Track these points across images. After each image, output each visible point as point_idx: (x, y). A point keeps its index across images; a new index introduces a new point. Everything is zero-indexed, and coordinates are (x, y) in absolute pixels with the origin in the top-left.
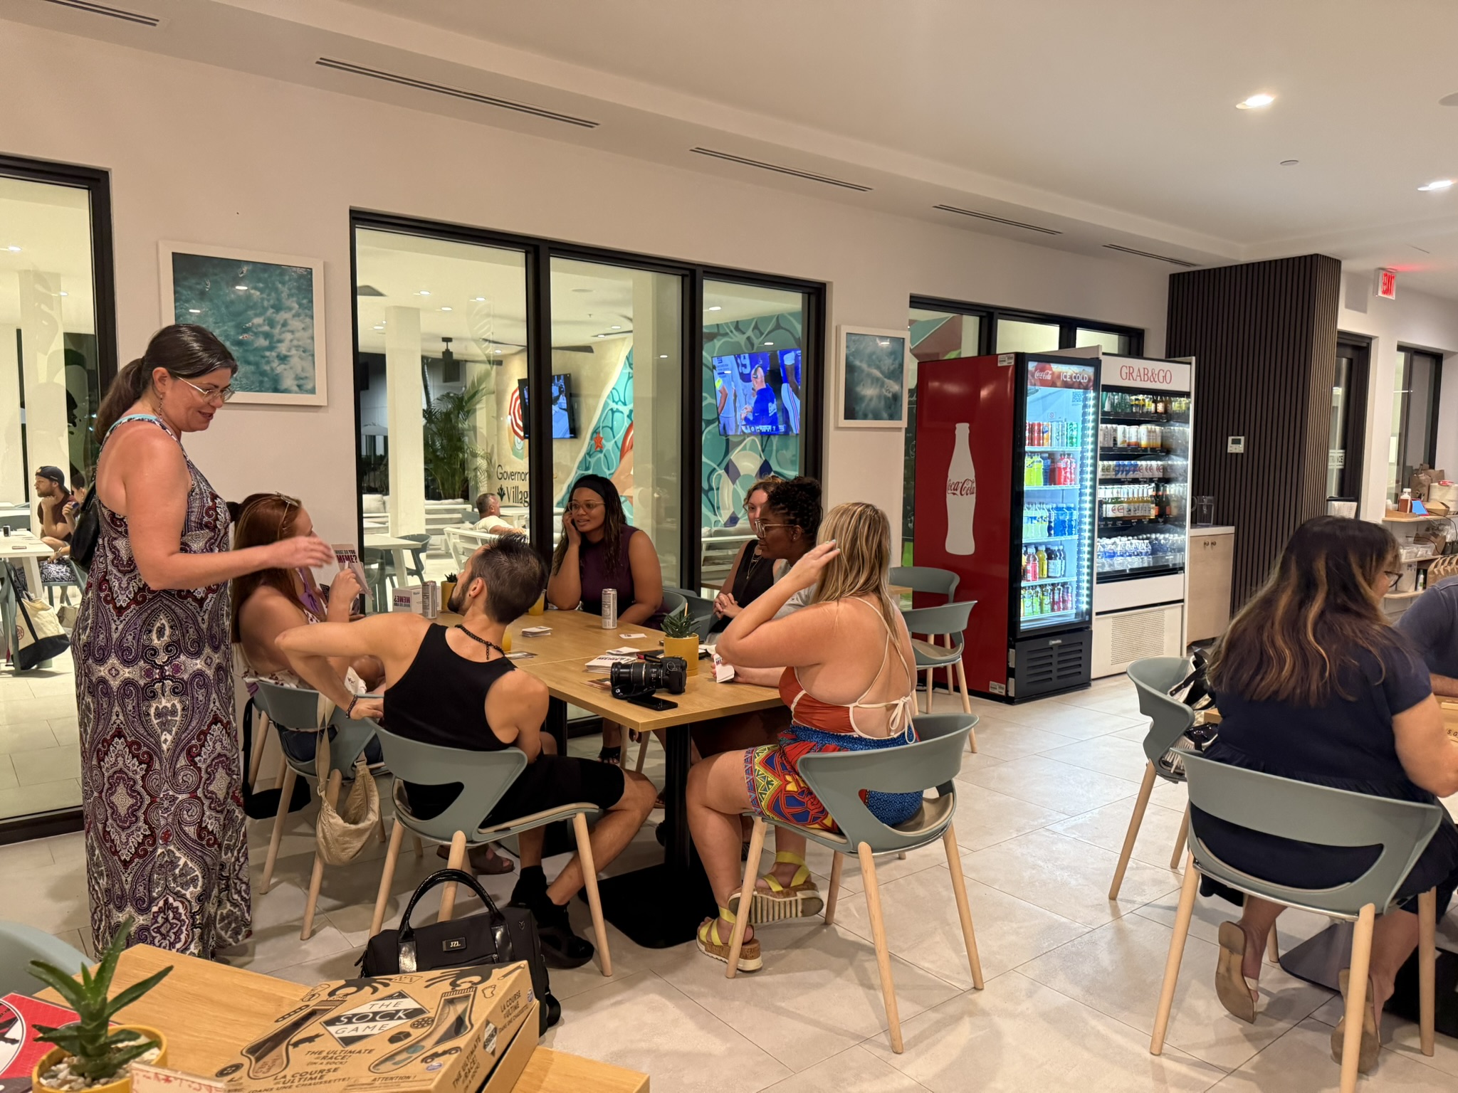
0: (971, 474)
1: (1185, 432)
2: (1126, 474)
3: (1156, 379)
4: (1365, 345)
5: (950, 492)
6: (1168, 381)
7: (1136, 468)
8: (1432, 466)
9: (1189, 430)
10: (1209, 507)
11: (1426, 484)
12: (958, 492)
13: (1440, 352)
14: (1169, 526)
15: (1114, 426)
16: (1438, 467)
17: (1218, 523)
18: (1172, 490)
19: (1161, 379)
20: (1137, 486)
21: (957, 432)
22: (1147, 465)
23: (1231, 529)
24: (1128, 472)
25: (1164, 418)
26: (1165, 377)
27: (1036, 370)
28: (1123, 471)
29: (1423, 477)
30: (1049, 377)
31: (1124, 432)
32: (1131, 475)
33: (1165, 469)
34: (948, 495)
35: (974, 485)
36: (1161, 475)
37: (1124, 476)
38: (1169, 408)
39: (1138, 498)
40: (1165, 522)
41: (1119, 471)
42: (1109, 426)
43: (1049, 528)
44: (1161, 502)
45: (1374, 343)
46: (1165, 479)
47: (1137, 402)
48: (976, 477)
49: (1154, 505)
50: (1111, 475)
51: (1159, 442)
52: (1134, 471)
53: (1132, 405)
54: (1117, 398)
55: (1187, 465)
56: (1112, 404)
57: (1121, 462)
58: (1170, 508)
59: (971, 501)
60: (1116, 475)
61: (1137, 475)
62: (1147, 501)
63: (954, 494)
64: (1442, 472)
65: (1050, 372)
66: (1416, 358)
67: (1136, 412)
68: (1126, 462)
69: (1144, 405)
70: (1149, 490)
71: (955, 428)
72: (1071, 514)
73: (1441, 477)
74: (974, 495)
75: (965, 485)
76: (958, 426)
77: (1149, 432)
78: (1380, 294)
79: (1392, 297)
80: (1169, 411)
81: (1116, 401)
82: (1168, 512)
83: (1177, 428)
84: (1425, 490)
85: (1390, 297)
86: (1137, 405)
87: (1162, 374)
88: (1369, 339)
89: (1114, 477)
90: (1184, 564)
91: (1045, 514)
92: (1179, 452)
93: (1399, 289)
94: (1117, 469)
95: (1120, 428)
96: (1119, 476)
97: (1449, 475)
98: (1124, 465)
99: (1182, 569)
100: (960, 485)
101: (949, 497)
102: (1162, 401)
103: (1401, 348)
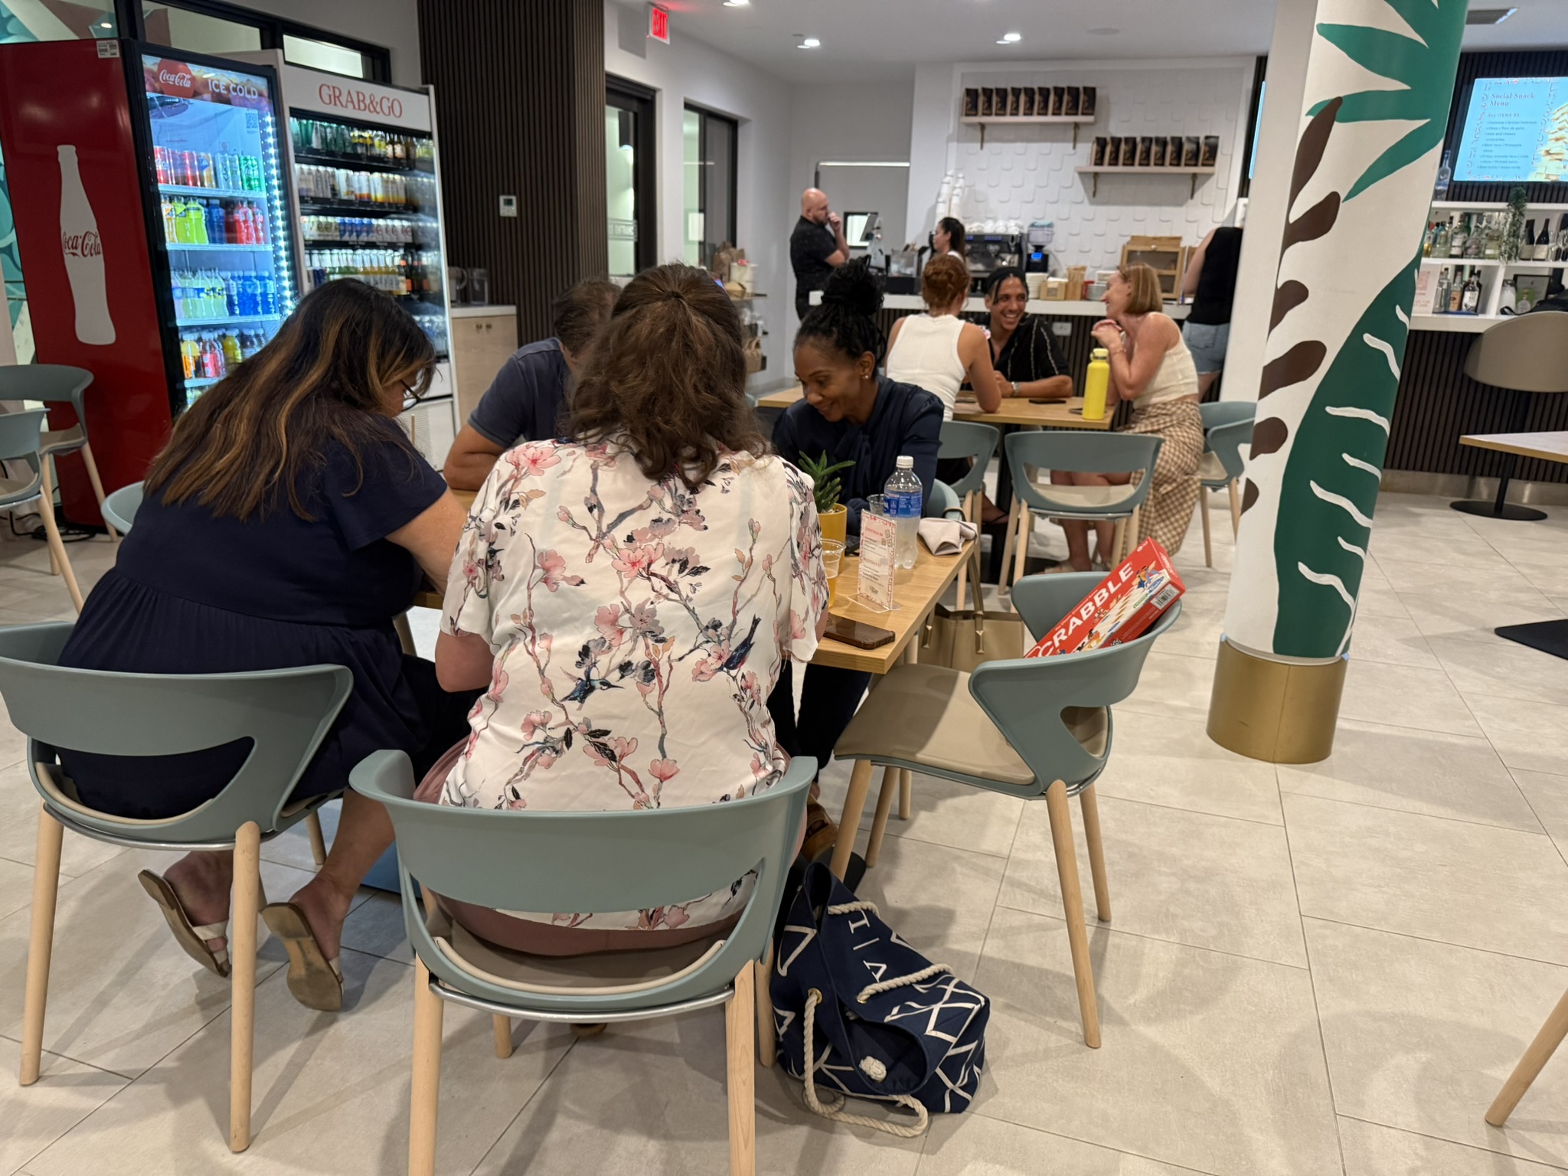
0: (92, 225)
1: (432, 183)
2: (358, 236)
3: (378, 109)
4: (649, 98)
5: (67, 251)
6: (398, 114)
7: (370, 228)
8: (734, 245)
9: (435, 181)
10: (481, 283)
11: (726, 262)
12: (79, 251)
13: (735, 118)
14: (428, 305)
15: (330, 169)
16: (739, 246)
17: (493, 302)
18: (427, 259)
19: (386, 110)
20: (375, 251)
21: (60, 159)
22: (387, 226)
23: (511, 310)
24: (359, 234)
25: (406, 165)
26: (391, 108)
27: (160, 70)
28: (351, 233)
29: (723, 255)
30: (188, 84)
31: (348, 179)
32: (364, 238)
33: (414, 232)
34: (65, 256)
35: (99, 241)
36: (409, 239)
37: (354, 237)
38: (412, 152)
39: (379, 268)
40: (422, 299)
41: (345, 231)
42: (321, 168)
43: (230, 304)
44: (414, 274)
45: (658, 96)
46: (414, 246)
47: (361, 140)
48: (98, 228)
49: (403, 278)
50: (335, 236)
51: (402, 197)
52: (368, 233)
53: (356, 144)
54: (331, 130)
55: (438, 228)
56: (324, 139)
57: (347, 219)
58: (428, 282)
59: (98, 264)
60: (341, 236)
61: (373, 238)
62: (393, 272)
63: (74, 254)
64: (742, 251)
65: (188, 76)
66: (709, 120)
67: (362, 154)
68: (357, 220)
69: (372, 145)
70: (392, 259)
71: (57, 153)
72: (265, 286)
73: (741, 255)
74: (101, 256)
75: (86, 241)
76: (60, 148)
77: (386, 182)
78: (651, 34)
79: (667, 41)
80: (412, 157)
81: (329, 136)
82: (425, 287)
83: (424, 179)
84: (726, 270)
85: (664, 41)
86: (362, 145)
87: (385, 103)
88: (652, 91)
89: (338, 239)
90: (447, 351)
91: (220, 285)
92: (427, 210)
93: (673, 32)
94: (342, 228)
95: (342, 174)
96: (346, 238)
97: (748, 252)
98: (352, 224)
99: (446, 357)
100: (80, 241)
101: (68, 259)
102: (400, 142)
103: (689, 106)
